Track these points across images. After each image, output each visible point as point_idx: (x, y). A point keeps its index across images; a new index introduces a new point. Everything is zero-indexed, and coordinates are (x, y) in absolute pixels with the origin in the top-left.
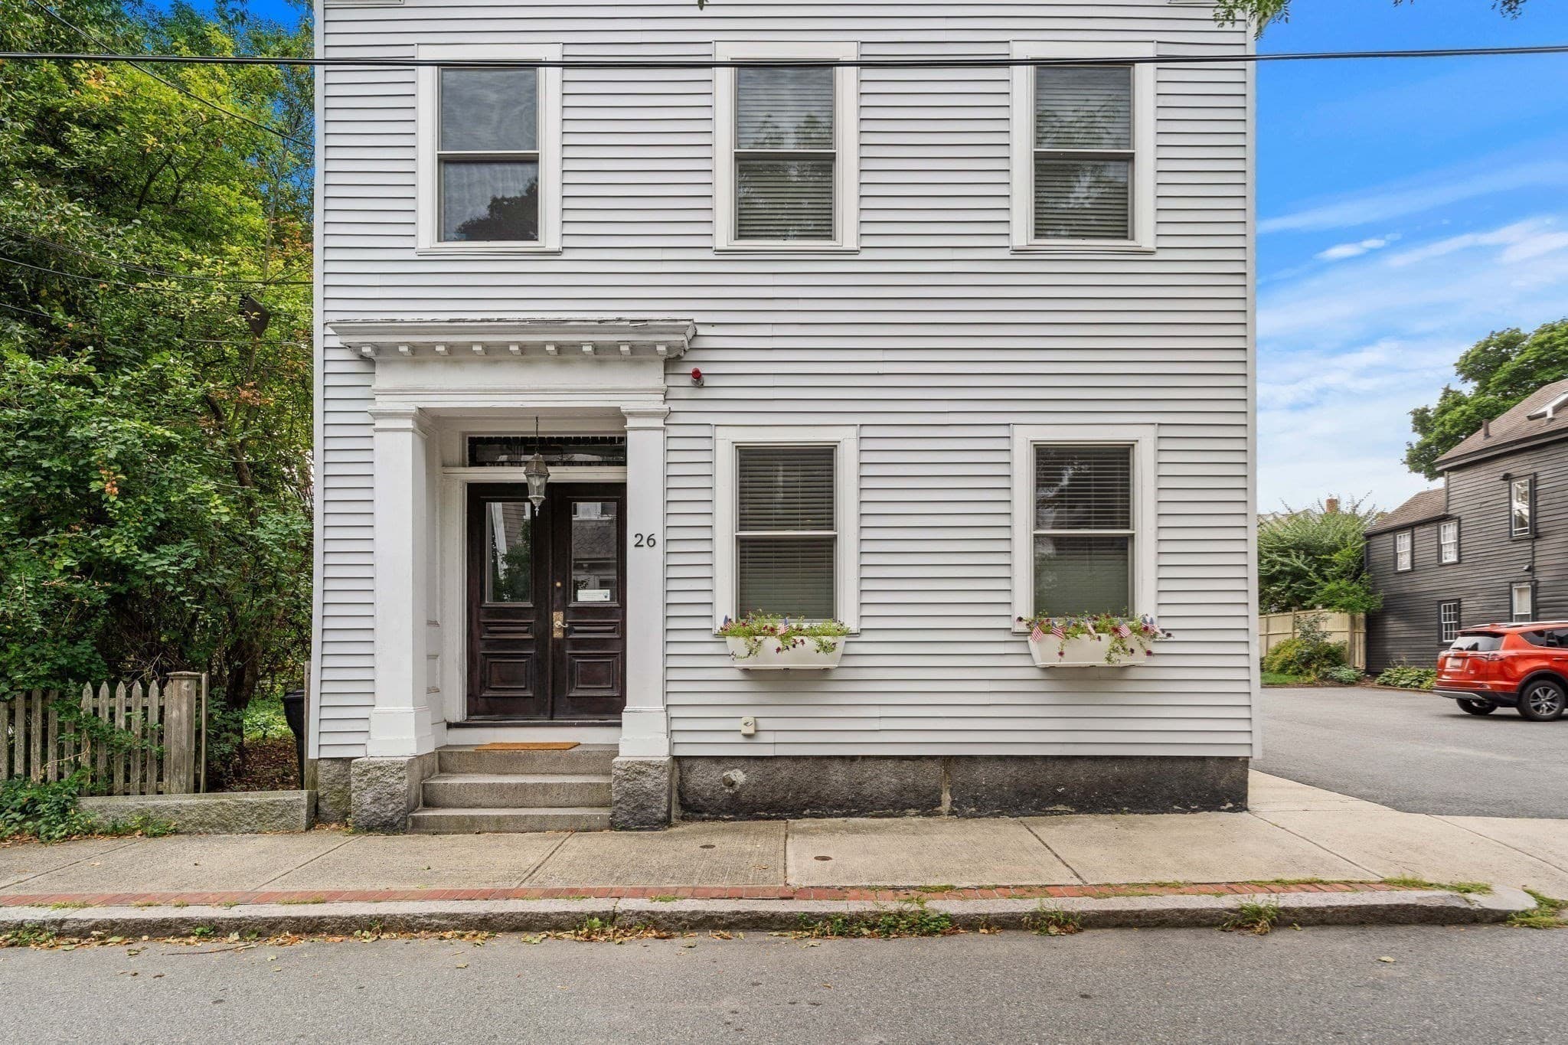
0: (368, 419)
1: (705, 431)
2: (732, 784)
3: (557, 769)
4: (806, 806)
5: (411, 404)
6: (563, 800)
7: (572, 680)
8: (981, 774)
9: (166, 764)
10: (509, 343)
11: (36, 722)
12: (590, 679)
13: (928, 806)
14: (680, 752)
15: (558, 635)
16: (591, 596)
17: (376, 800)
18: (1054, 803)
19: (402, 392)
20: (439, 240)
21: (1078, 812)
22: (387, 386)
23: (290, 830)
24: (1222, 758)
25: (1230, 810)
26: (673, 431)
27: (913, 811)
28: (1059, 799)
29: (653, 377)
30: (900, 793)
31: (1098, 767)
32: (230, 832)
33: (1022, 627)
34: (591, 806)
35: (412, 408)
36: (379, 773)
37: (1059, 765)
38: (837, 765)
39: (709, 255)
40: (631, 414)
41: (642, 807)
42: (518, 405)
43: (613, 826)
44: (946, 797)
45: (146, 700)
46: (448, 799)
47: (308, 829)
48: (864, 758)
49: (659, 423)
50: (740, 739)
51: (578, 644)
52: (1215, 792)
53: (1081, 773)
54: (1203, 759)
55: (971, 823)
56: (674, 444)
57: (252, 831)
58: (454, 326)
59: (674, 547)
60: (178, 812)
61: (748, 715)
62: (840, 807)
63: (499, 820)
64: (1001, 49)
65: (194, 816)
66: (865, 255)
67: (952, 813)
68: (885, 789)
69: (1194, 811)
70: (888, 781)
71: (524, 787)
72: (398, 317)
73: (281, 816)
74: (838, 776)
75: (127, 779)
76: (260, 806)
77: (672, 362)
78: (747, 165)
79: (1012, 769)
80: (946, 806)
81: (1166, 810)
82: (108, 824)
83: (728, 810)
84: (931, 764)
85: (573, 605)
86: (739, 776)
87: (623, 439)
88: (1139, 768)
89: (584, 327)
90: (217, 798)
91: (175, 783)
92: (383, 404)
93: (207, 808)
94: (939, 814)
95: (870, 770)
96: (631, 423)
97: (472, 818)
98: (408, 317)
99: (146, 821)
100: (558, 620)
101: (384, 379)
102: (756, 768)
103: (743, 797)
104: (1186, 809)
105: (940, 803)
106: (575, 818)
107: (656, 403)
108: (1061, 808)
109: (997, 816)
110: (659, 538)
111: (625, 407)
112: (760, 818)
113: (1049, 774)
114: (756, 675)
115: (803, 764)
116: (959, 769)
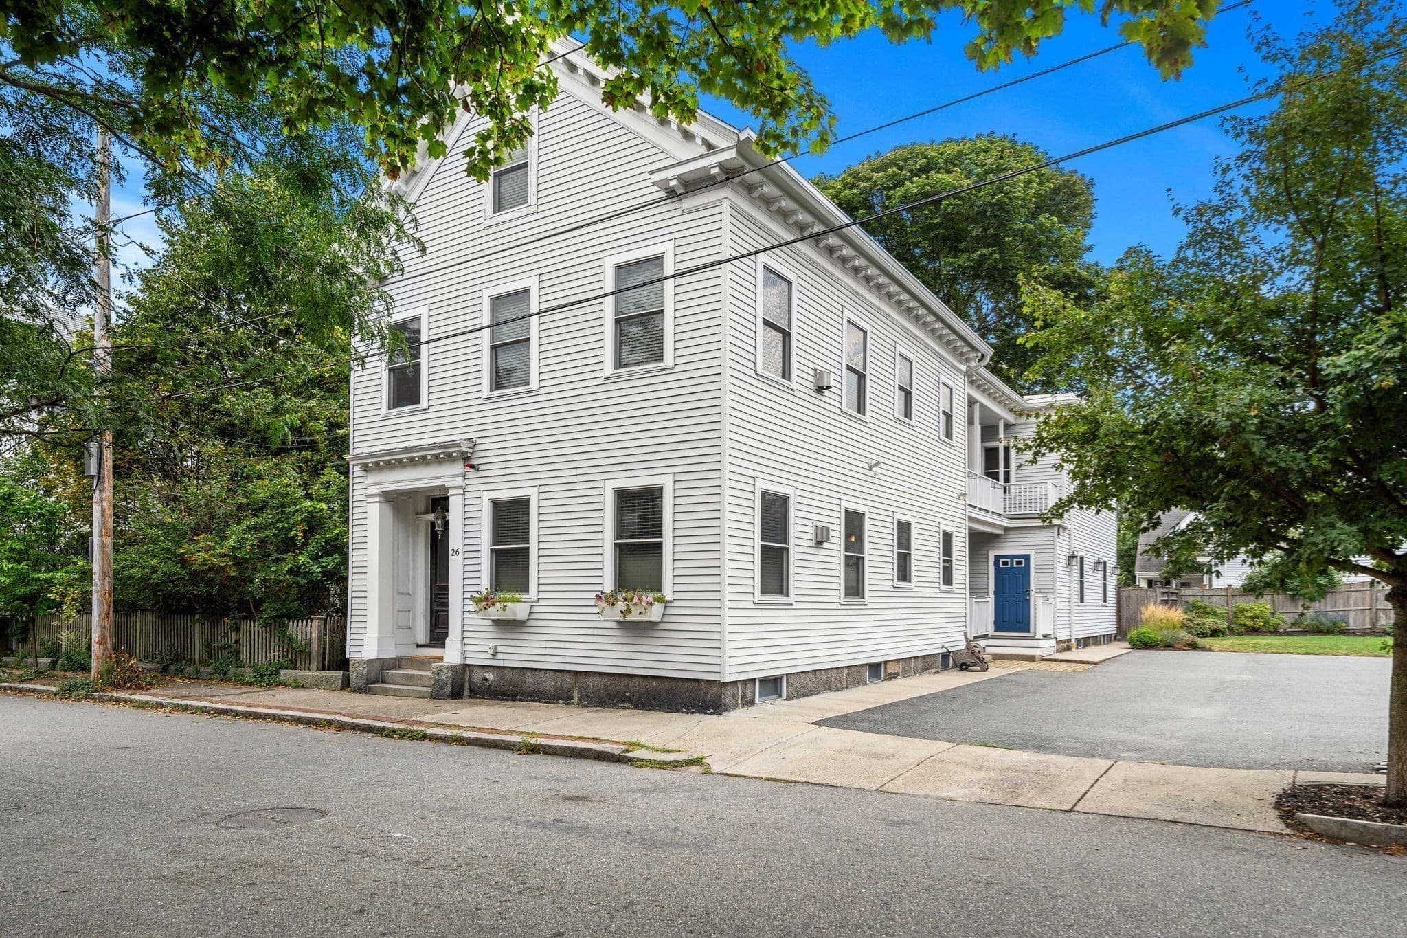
0: (364, 498)
1: (478, 494)
2: (486, 680)
4: (518, 694)
5: (379, 490)
8: (591, 682)
9: (311, 658)
13: (568, 700)
14: (468, 662)
17: (356, 677)
18: (624, 701)
19: (375, 484)
21: (635, 708)
22: (372, 481)
23: (336, 689)
24: (708, 681)
25: (711, 714)
26: (468, 495)
27: (561, 701)
28: (626, 700)
29: (459, 468)
30: (555, 690)
31: (646, 681)
36: (358, 665)
37: (628, 680)
38: (528, 672)
39: (480, 401)
40: (451, 487)
42: (412, 487)
44: (576, 695)
46: (389, 680)
47: (342, 689)
48: (541, 669)
49: (461, 491)
50: (490, 656)
52: (705, 702)
53: (637, 685)
54: (698, 680)
55: (586, 709)
56: (468, 502)
57: (324, 689)
59: (467, 555)
61: (493, 643)
62: (531, 696)
64: (599, 263)
65: (309, 680)
66: (546, 390)
67: (578, 704)
68: (549, 688)
69: (693, 713)
70: (549, 683)
71: (413, 676)
73: (333, 683)
74: (529, 678)
75: (296, 662)
76: (328, 678)
77: (466, 459)
78: (494, 351)
79: (605, 681)
80: (575, 700)
81: (678, 711)
83: (486, 695)
84: (567, 675)
86: (490, 676)
87: (447, 499)
88: (666, 684)
92: (369, 490)
93: (313, 677)
94: (573, 703)
95: (542, 676)
96: (451, 492)
99: (296, 681)
101: (370, 479)
102: (497, 672)
103: (492, 688)
104: (689, 711)
105: (572, 698)
106: (420, 692)
107: (459, 481)
108: (627, 705)
109: (596, 707)
110: (460, 551)
111: (448, 485)
112: (499, 699)
113: (622, 685)
114: (497, 622)
115: (515, 671)
116: (581, 679)
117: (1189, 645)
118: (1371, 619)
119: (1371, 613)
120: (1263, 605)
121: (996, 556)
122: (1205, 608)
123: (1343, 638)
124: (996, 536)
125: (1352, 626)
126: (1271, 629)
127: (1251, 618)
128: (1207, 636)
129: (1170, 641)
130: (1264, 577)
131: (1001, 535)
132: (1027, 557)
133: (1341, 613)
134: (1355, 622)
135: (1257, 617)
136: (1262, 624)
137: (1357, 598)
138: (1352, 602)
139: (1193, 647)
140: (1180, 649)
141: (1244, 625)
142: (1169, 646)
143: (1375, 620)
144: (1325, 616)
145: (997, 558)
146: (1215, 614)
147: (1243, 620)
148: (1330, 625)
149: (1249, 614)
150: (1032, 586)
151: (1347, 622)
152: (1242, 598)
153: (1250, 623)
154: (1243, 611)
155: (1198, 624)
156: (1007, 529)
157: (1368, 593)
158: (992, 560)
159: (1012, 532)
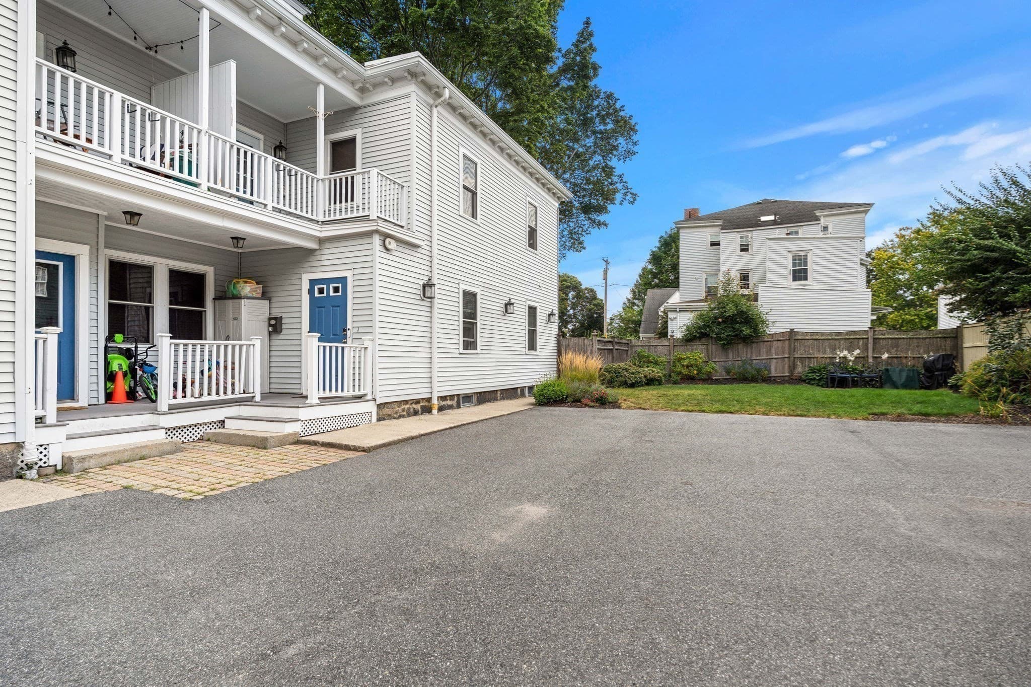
117: (597, 400)
118: (789, 367)
119: (789, 361)
120: (697, 353)
121: (311, 281)
122: (648, 357)
123: (765, 387)
124: (310, 252)
125: (774, 373)
126: (704, 376)
127: (688, 367)
128: (642, 386)
129: (579, 395)
130: (699, 328)
131: (316, 250)
132: (344, 280)
133: (764, 361)
134: (776, 370)
135: (691, 366)
136: (695, 372)
137: (778, 347)
138: (773, 351)
139: (602, 402)
140: (586, 406)
141: (680, 373)
142: (577, 401)
143: (793, 367)
144: (751, 364)
145: (313, 282)
146: (656, 363)
147: (679, 368)
148: (754, 373)
149: (685, 363)
150: (349, 325)
151: (769, 370)
152: (682, 348)
153: (685, 372)
154: (680, 359)
155: (633, 373)
156: (322, 241)
157: (787, 342)
158: (306, 286)
159: (327, 246)
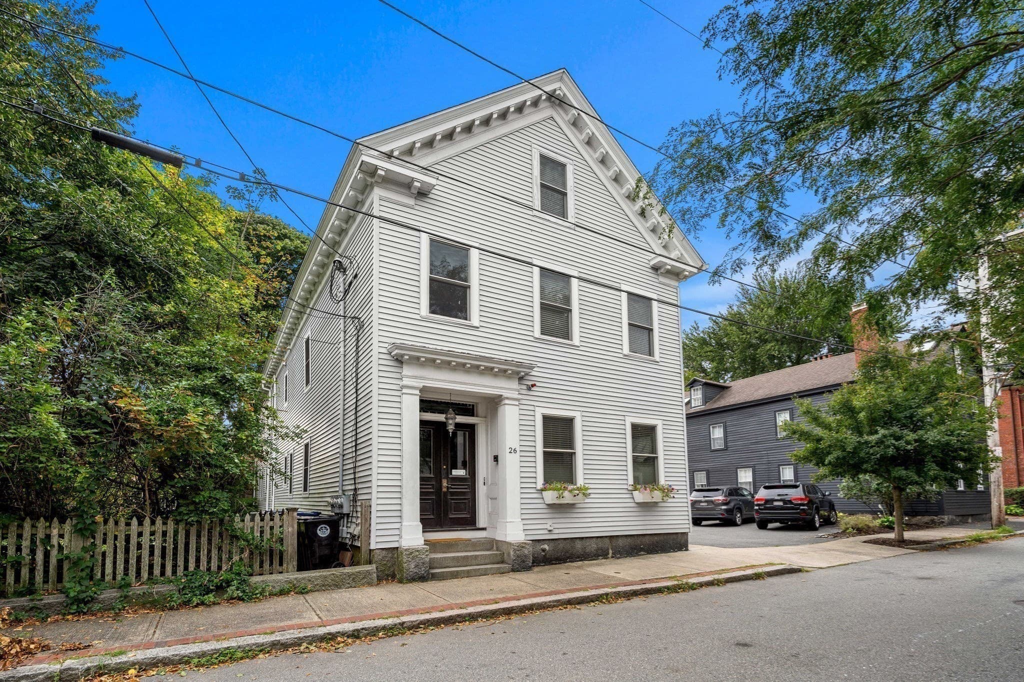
0: (399, 388)
1: (532, 408)
2: (544, 551)
3: (468, 549)
4: (568, 558)
5: (420, 384)
6: (483, 562)
7: (451, 510)
8: (621, 542)
9: (285, 557)
10: (480, 365)
11: (204, 536)
12: (458, 509)
13: (605, 556)
15: (444, 490)
16: (459, 472)
17: (416, 566)
18: (640, 551)
19: (415, 377)
20: (430, 313)
21: (648, 554)
22: (410, 374)
23: (370, 584)
24: (682, 533)
25: (685, 550)
26: (524, 407)
27: (601, 557)
28: (642, 549)
29: (514, 384)
30: (597, 551)
31: (651, 538)
32: (340, 588)
33: (630, 488)
34: (494, 564)
35: (421, 385)
36: (417, 553)
37: (641, 537)
38: (578, 541)
39: (533, 339)
40: (507, 398)
41: (524, 562)
42: (463, 389)
43: (513, 570)
44: (611, 551)
45: (272, 522)
46: (435, 565)
47: (378, 584)
48: (586, 538)
49: (517, 403)
50: (546, 532)
51: (452, 494)
52: (681, 544)
53: (647, 540)
54: (678, 533)
56: (522, 412)
57: (351, 587)
58: (449, 353)
60: (310, 581)
61: (550, 522)
62: (579, 557)
63: (468, 571)
64: (618, 285)
65: (319, 582)
66: (581, 348)
67: (612, 557)
68: (593, 550)
69: (676, 552)
70: (593, 546)
72: (427, 346)
73: (364, 578)
74: (579, 545)
75: (261, 566)
76: (353, 574)
77: (521, 379)
78: (544, 307)
79: (629, 539)
80: (610, 554)
82: (278, 589)
83: (543, 562)
84: (605, 540)
85: (450, 476)
86: (546, 547)
88: (662, 538)
89: (500, 362)
90: (329, 571)
91: (290, 567)
92: (406, 382)
93: (325, 577)
94: (608, 558)
95: (588, 543)
96: (504, 401)
97: (457, 571)
98: (431, 346)
100: (445, 483)
101: (407, 371)
102: (552, 544)
103: (547, 556)
104: (674, 551)
105: (608, 554)
107: (514, 394)
108: (642, 553)
109: (625, 557)
110: (517, 450)
112: (553, 564)
113: (638, 541)
114: (551, 506)
115: (568, 541)
116: (614, 540)
